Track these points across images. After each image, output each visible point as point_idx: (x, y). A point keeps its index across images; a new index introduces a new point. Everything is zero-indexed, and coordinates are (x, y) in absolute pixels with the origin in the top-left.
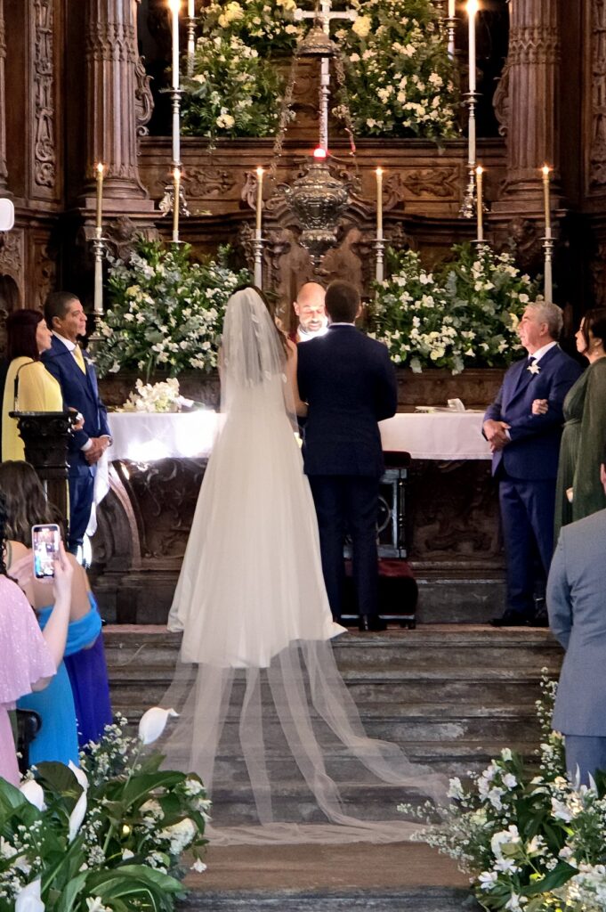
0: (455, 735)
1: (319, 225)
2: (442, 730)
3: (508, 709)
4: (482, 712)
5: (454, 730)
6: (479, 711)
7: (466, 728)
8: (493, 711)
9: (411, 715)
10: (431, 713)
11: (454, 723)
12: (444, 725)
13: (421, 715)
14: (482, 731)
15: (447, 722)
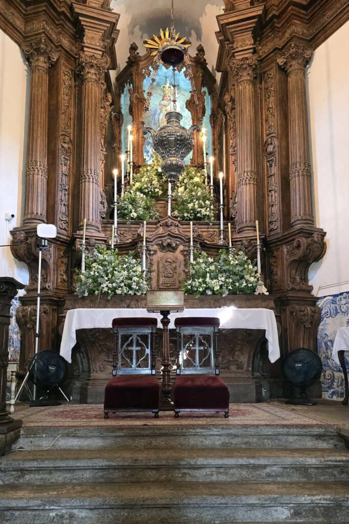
0: (284, 517)
1: (174, 154)
2: (274, 513)
3: (326, 497)
4: (305, 499)
5: (283, 513)
6: (303, 498)
7: (292, 511)
8: (314, 498)
9: (251, 502)
10: (266, 500)
11: (282, 507)
12: (274, 508)
13: (258, 502)
14: (304, 513)
15: (277, 507)
